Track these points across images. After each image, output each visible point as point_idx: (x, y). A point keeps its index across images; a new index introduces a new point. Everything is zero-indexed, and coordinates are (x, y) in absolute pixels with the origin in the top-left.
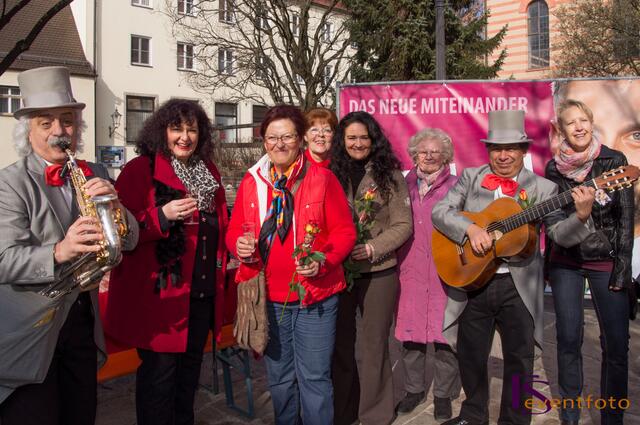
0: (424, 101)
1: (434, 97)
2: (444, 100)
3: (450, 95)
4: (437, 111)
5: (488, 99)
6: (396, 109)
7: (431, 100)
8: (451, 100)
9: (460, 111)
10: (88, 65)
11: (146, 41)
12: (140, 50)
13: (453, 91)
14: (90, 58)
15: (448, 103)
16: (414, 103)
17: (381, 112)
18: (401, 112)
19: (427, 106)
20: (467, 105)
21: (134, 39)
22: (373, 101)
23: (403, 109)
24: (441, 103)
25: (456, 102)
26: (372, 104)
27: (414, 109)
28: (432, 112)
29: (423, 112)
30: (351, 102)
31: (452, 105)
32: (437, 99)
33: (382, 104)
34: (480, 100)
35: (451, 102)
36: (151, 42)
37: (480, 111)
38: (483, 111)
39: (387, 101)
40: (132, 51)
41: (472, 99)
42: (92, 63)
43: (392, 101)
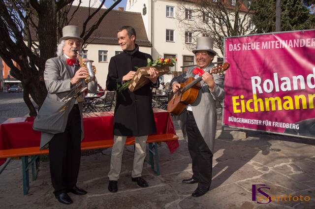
0: (263, 43)
1: (268, 41)
2: (273, 42)
3: (276, 40)
4: (269, 48)
5: (295, 40)
6: (250, 48)
7: (266, 42)
8: (276, 42)
9: (281, 47)
10: (149, 42)
11: (172, 32)
12: (170, 35)
13: (277, 38)
14: (150, 40)
15: (275, 43)
16: (258, 44)
17: (243, 49)
18: (252, 49)
19: (265, 45)
20: (284, 44)
21: (167, 31)
22: (240, 44)
23: (253, 48)
24: (271, 44)
25: (279, 43)
26: (239, 45)
27: (258, 47)
28: (267, 48)
29: (262, 48)
30: (230, 45)
31: (277, 44)
32: (269, 42)
33: (243, 45)
34: (291, 41)
35: (276, 43)
36: (174, 32)
37: (291, 46)
38: (292, 47)
39: (246, 44)
40: (167, 36)
41: (287, 41)
42: (150, 41)
43: (248, 44)
